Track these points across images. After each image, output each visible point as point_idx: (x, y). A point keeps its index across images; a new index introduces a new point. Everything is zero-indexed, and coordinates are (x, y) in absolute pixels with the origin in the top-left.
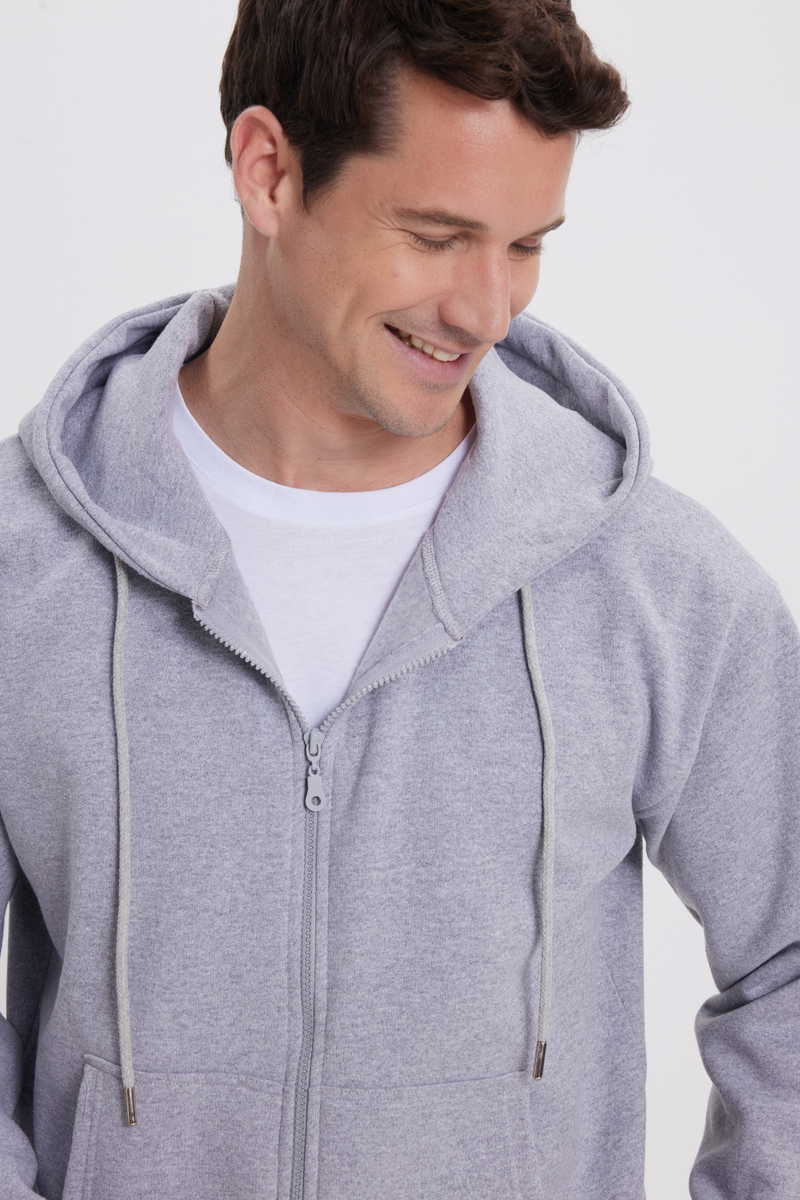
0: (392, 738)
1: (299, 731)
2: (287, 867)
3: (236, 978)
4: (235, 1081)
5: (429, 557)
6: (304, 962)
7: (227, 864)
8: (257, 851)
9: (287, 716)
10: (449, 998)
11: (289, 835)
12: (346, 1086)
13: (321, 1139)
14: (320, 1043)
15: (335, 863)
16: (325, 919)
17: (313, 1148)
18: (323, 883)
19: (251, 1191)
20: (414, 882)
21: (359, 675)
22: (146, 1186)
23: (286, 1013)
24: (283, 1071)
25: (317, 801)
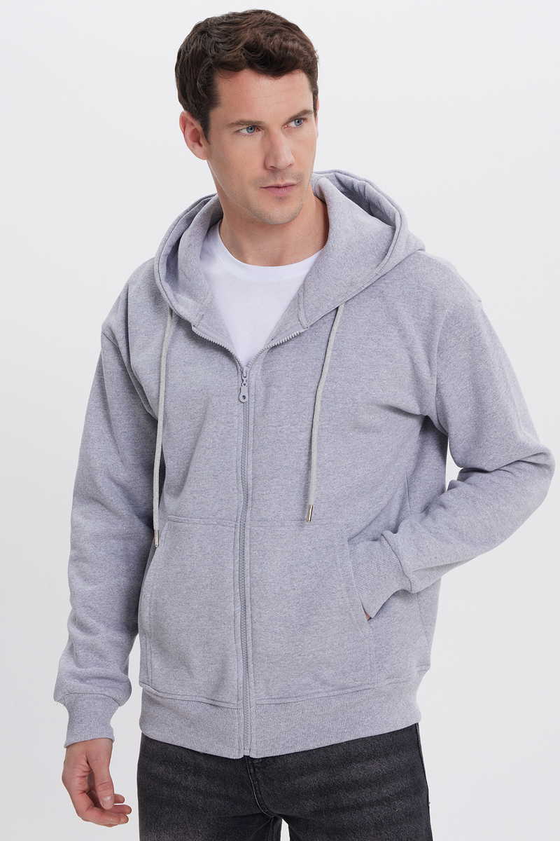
1: (240, 369)
2: (236, 427)
3: (216, 477)
4: (215, 523)
7: (211, 427)
9: (235, 363)
11: (236, 413)
12: (260, 521)
13: (250, 545)
15: (256, 424)
16: (252, 449)
17: (247, 549)
18: (251, 434)
20: (289, 432)
23: (237, 491)
24: (235, 517)
25: (244, 397)
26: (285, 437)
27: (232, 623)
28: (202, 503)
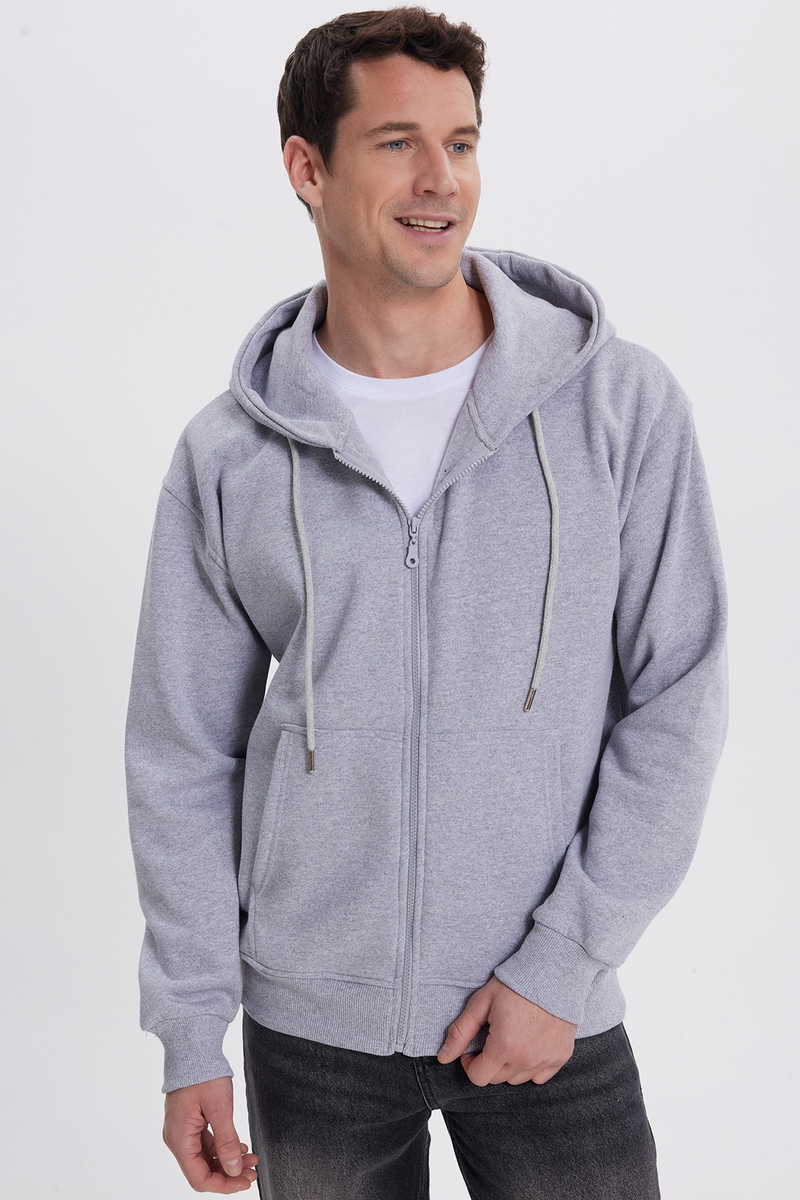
0: (457, 517)
1: (405, 519)
2: (401, 601)
3: (372, 672)
4: (373, 735)
5: (471, 404)
6: (414, 657)
7: (367, 603)
8: (383, 593)
9: (397, 511)
10: (500, 674)
11: (402, 582)
12: (442, 733)
13: (428, 766)
14: (425, 707)
15: (430, 597)
16: (426, 633)
17: (423, 772)
18: (424, 611)
19: (386, 800)
20: (477, 604)
21: (437, 483)
22: (321, 800)
23: (404, 692)
24: (402, 726)
25: (413, 561)
26: (472, 610)
27: (397, 873)
28: (352, 709)
